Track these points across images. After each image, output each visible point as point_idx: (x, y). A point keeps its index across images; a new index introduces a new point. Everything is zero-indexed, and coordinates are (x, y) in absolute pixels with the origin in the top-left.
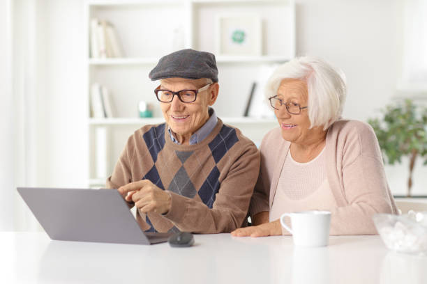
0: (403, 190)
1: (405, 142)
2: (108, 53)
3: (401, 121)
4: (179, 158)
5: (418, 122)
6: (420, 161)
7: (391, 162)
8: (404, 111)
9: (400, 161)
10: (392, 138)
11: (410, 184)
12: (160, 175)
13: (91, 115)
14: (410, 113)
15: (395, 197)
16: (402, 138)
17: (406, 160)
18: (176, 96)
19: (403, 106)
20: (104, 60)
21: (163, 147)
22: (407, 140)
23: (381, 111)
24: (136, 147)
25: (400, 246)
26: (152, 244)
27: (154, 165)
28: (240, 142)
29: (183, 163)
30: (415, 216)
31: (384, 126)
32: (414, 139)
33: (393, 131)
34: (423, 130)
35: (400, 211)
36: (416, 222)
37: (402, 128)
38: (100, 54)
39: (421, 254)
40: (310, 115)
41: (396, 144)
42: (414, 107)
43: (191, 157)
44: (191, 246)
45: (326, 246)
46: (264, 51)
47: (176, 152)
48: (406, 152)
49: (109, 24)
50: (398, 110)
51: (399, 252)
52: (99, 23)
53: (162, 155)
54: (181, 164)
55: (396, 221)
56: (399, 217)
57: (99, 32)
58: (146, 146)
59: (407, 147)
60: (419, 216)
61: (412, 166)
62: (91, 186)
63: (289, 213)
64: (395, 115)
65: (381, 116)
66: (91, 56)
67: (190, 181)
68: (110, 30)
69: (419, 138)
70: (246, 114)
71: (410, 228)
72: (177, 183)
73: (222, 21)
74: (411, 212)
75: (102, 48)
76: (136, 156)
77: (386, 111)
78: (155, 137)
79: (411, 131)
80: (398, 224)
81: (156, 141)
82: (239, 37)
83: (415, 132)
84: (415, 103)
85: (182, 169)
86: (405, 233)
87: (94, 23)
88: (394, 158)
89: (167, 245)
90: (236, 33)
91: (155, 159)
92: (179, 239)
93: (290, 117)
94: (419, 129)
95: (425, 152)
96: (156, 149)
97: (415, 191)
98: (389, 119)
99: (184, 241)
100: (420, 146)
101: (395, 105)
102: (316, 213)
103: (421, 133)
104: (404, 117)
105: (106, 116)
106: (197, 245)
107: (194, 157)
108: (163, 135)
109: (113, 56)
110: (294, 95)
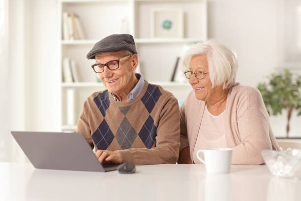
0: (283, 133)
1: (285, 99)
2: (75, 36)
3: (282, 85)
4: (122, 112)
5: (293, 85)
6: (295, 113)
7: (275, 114)
8: (284, 77)
9: (281, 113)
10: (275, 97)
11: (288, 129)
12: (109, 126)
13: (63, 80)
14: (288, 79)
15: (277, 138)
16: (282, 97)
17: (285, 112)
18: (106, 67)
19: (283, 73)
20: (72, 41)
21: (109, 106)
22: (286, 98)
23: (268, 77)
24: (90, 108)
25: (281, 173)
26: (106, 171)
27: (104, 120)
28: (163, 95)
29: (125, 115)
30: (292, 152)
31: (270, 88)
32: (291, 97)
33: (276, 92)
34: (297, 91)
35: (281, 149)
36: (292, 156)
37: (282, 89)
38: (70, 36)
39: (296, 179)
40: (211, 78)
41: (278, 101)
42: (291, 75)
43: (130, 110)
44: (134, 173)
45: (228, 173)
46: (185, 35)
47: (119, 108)
48: (285, 107)
49: (76, 16)
50: (279, 77)
51: (280, 177)
52: (69, 15)
53: (108, 112)
54: (124, 116)
55: (278, 155)
56: (280, 153)
57: (69, 21)
58: (96, 106)
59: (286, 103)
60: (295, 152)
61: (289, 117)
62: (64, 130)
63: (203, 149)
64: (278, 80)
65: (267, 81)
66: (63, 38)
67: (132, 127)
68: (76, 20)
69: (294, 96)
70: (173, 79)
71: (288, 160)
72: (123, 129)
73: (156, 13)
74: (289, 149)
75: (71, 32)
76: (90, 115)
77: (271, 78)
78: (102, 99)
79: (289, 92)
80: (280, 157)
81: (103, 102)
82: (167, 24)
83: (292, 92)
84: (292, 71)
85: (125, 119)
86: (285, 164)
87: (66, 15)
88: (277, 111)
89: (117, 172)
90: (166, 22)
91: (104, 115)
92: (125, 168)
93: (199, 82)
94: (295, 90)
95: (298, 107)
96: (104, 108)
97: (291, 134)
98: (273, 83)
99: (129, 169)
100: (295, 103)
101: (277, 73)
102: (222, 149)
103: (296, 93)
104: (284, 82)
105: (73, 81)
106: (138, 172)
107: (132, 110)
108: (108, 97)
109: (79, 39)
110: (199, 66)
